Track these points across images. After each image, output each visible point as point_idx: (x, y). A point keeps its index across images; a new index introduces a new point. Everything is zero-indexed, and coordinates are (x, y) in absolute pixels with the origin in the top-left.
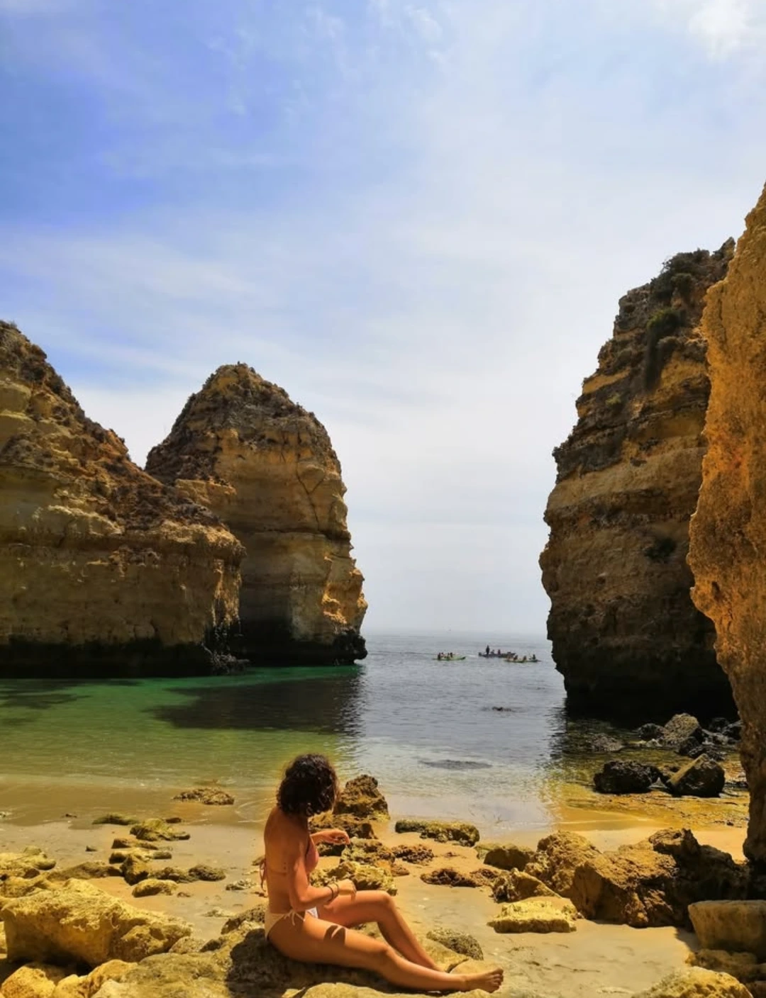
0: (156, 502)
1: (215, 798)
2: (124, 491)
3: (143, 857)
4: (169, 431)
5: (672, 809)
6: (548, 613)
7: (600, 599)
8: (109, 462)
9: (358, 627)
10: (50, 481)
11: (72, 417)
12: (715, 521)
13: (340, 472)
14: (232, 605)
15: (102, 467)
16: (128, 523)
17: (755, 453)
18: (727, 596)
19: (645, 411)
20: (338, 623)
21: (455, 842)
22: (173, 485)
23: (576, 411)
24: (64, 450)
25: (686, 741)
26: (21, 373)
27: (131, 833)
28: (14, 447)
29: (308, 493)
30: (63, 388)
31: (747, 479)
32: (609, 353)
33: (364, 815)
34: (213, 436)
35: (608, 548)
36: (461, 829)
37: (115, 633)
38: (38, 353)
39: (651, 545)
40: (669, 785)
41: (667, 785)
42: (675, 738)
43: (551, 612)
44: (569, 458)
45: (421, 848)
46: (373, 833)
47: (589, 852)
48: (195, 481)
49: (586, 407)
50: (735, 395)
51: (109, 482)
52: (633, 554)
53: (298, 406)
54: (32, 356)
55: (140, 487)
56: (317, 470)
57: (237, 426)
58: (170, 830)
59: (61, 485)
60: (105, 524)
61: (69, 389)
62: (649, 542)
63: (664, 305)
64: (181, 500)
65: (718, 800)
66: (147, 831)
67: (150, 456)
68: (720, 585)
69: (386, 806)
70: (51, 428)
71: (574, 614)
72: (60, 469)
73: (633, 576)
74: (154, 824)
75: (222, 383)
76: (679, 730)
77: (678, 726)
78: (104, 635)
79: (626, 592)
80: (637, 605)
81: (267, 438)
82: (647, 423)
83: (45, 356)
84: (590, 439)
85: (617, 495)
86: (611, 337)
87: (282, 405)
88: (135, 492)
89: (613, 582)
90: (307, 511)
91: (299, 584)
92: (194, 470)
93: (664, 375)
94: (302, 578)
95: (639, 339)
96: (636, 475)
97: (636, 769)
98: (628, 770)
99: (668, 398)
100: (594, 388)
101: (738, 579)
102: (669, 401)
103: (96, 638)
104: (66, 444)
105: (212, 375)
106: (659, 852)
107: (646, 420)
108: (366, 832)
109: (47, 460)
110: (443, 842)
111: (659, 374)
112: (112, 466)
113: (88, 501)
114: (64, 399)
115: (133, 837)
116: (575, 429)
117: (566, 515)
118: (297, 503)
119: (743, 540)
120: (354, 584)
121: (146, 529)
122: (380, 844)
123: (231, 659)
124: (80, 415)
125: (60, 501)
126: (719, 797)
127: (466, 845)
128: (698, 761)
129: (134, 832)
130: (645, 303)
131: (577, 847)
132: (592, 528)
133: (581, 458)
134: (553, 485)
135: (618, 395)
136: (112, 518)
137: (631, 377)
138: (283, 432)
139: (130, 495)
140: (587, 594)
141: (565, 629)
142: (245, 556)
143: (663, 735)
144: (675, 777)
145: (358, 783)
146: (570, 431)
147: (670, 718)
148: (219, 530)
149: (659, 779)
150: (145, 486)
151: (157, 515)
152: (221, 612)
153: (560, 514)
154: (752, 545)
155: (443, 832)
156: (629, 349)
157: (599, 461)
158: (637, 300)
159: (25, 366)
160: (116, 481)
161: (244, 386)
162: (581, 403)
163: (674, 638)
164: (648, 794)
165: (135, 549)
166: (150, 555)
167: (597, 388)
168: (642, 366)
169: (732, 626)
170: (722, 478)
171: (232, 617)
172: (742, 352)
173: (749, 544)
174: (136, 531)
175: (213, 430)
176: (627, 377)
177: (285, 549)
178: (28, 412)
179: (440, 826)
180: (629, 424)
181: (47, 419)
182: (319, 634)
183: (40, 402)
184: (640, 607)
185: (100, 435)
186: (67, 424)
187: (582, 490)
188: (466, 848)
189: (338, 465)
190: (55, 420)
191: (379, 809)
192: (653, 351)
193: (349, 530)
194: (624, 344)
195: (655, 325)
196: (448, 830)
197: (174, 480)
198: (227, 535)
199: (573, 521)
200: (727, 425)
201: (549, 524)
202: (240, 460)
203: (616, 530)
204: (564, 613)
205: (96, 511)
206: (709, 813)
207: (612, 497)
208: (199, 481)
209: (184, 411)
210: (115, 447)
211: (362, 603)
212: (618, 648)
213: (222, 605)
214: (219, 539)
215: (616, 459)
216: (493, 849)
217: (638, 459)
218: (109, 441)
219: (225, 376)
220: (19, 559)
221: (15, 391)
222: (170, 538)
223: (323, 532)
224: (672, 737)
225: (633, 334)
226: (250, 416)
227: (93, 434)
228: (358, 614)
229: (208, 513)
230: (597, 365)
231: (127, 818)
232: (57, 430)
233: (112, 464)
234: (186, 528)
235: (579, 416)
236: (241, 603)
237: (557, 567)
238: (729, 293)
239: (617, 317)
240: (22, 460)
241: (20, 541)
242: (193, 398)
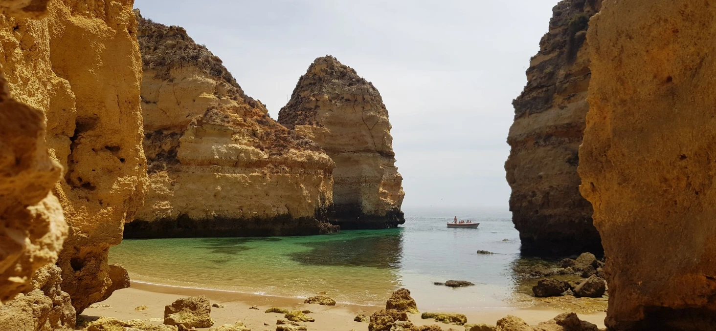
0: (285, 139)
1: (325, 301)
2: (268, 134)
3: (293, 329)
4: (290, 98)
5: (575, 304)
6: (510, 196)
7: (539, 187)
8: (259, 118)
9: (399, 206)
10: (228, 131)
11: (238, 95)
12: (592, 149)
13: (388, 117)
14: (329, 194)
15: (255, 122)
16: (271, 151)
17: (614, 111)
18: (599, 190)
19: (567, 76)
20: (388, 204)
21: (454, 323)
22: (294, 129)
23: (526, 77)
24: (235, 114)
25: (587, 268)
26: (210, 73)
27: (285, 317)
28: (209, 114)
29: (369, 130)
30: (232, 79)
31: (609, 126)
32: (546, 41)
33: (403, 309)
34: (314, 99)
35: (544, 158)
36: (457, 316)
37: (266, 212)
38: (218, 61)
39: (570, 156)
40: (574, 292)
41: (573, 291)
42: (582, 266)
43: (512, 195)
44: (521, 105)
45: (435, 326)
46: (407, 319)
47: (523, 326)
48: (305, 126)
49: (532, 74)
50: (603, 79)
51: (260, 130)
52: (559, 161)
53: (362, 79)
54: (215, 62)
55: (276, 131)
56: (374, 116)
57: (328, 92)
58: (305, 316)
59: (234, 133)
60: (259, 153)
61: (235, 79)
62: (569, 155)
63: (580, 11)
64: (298, 138)
65: (601, 299)
66: (293, 316)
67: (280, 113)
68: (595, 184)
69: (415, 305)
70: (227, 102)
71: (525, 197)
72: (234, 124)
73: (559, 174)
74: (297, 313)
75: (318, 68)
76: (584, 262)
77: (583, 259)
78: (261, 214)
79: (555, 184)
80: (561, 191)
81: (345, 98)
82: (568, 83)
83: (221, 62)
84: (534, 94)
85: (550, 127)
86: (547, 31)
87: (353, 78)
88: (273, 134)
89: (547, 177)
90: (369, 140)
91: (366, 182)
92: (304, 119)
93: (579, 54)
94: (367, 178)
95: (565, 32)
96: (561, 115)
97: (556, 284)
98: (552, 284)
99: (581, 68)
100: (537, 63)
101: (604, 181)
102: (582, 70)
103: (257, 215)
104: (236, 110)
105: (312, 64)
106: (559, 325)
107: (568, 82)
108: (404, 318)
109: (226, 120)
110: (447, 323)
111: (575, 54)
112: (260, 121)
113: (248, 141)
114: (233, 85)
115: (286, 319)
116: (526, 88)
117: (520, 139)
118: (363, 136)
119: (607, 159)
120: (397, 182)
121: (281, 154)
122: (412, 324)
123: (330, 225)
124: (242, 93)
125: (234, 142)
126: (602, 297)
127: (460, 324)
128: (591, 278)
129: (286, 317)
130: (568, 10)
131: (516, 323)
132: (535, 147)
133: (529, 106)
134: (512, 122)
135: (551, 67)
136: (262, 150)
137: (559, 56)
138: (354, 95)
139: (271, 136)
140: (532, 184)
141: (519, 205)
142: (335, 167)
143: (574, 264)
144: (578, 288)
145: (399, 293)
146: (522, 90)
147: (579, 254)
148: (320, 153)
149: (569, 288)
150: (279, 130)
151: (286, 146)
152: (323, 200)
153: (516, 138)
154: (611, 162)
155: (447, 318)
156: (558, 38)
157: (539, 107)
158: (563, 8)
159: (212, 69)
160: (263, 129)
161: (330, 69)
162: (528, 72)
163: (583, 209)
164: (562, 297)
165: (275, 166)
166: (283, 169)
167: (539, 63)
168: (566, 50)
169: (601, 206)
170: (596, 125)
171: (329, 202)
172: (607, 55)
173: (610, 161)
174: (275, 156)
175: (314, 96)
176: (556, 56)
177: (357, 162)
178: (215, 94)
179: (446, 315)
180: (557, 84)
181: (225, 97)
182: (378, 210)
183: (220, 88)
184: (563, 192)
185: (253, 104)
186: (235, 99)
187: (529, 124)
188: (460, 326)
189: (387, 112)
190: (229, 97)
191: (412, 306)
192: (572, 40)
193: (394, 150)
194: (555, 36)
195: (574, 24)
196: (450, 317)
197: (294, 126)
198: (325, 156)
199: (524, 142)
200: (599, 95)
201: (510, 145)
202: (330, 112)
203: (549, 148)
204: (518, 196)
205: (253, 146)
206: (595, 306)
207: (547, 128)
208: (308, 126)
209: (297, 86)
210: (261, 110)
211: (401, 192)
212: (551, 216)
213: (324, 196)
214: (320, 158)
215: (549, 105)
216: (473, 326)
217: (563, 105)
218: (258, 107)
219: (319, 64)
220: (216, 173)
221: (208, 83)
222: (293, 159)
223: (378, 152)
224: (579, 266)
225: (561, 29)
226: (335, 87)
227: (249, 103)
228: (400, 198)
229: (313, 144)
230: (539, 49)
231: (282, 309)
232: (230, 103)
233: (260, 119)
234: (302, 153)
235: (528, 80)
236: (333, 193)
237: (514, 169)
238: (601, 20)
239: (551, 19)
240: (213, 121)
241: (216, 164)
242: (302, 78)
